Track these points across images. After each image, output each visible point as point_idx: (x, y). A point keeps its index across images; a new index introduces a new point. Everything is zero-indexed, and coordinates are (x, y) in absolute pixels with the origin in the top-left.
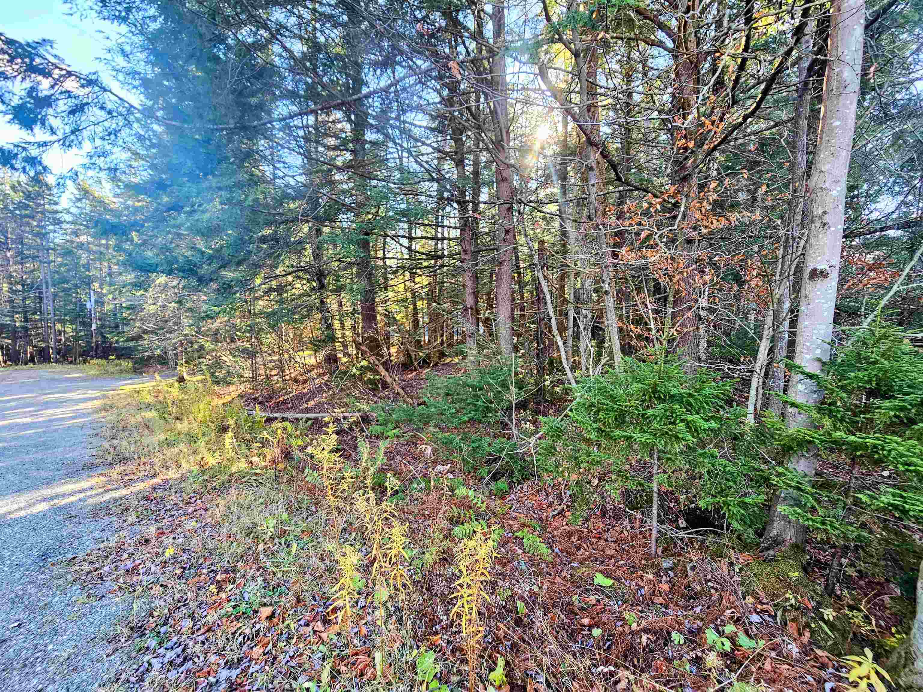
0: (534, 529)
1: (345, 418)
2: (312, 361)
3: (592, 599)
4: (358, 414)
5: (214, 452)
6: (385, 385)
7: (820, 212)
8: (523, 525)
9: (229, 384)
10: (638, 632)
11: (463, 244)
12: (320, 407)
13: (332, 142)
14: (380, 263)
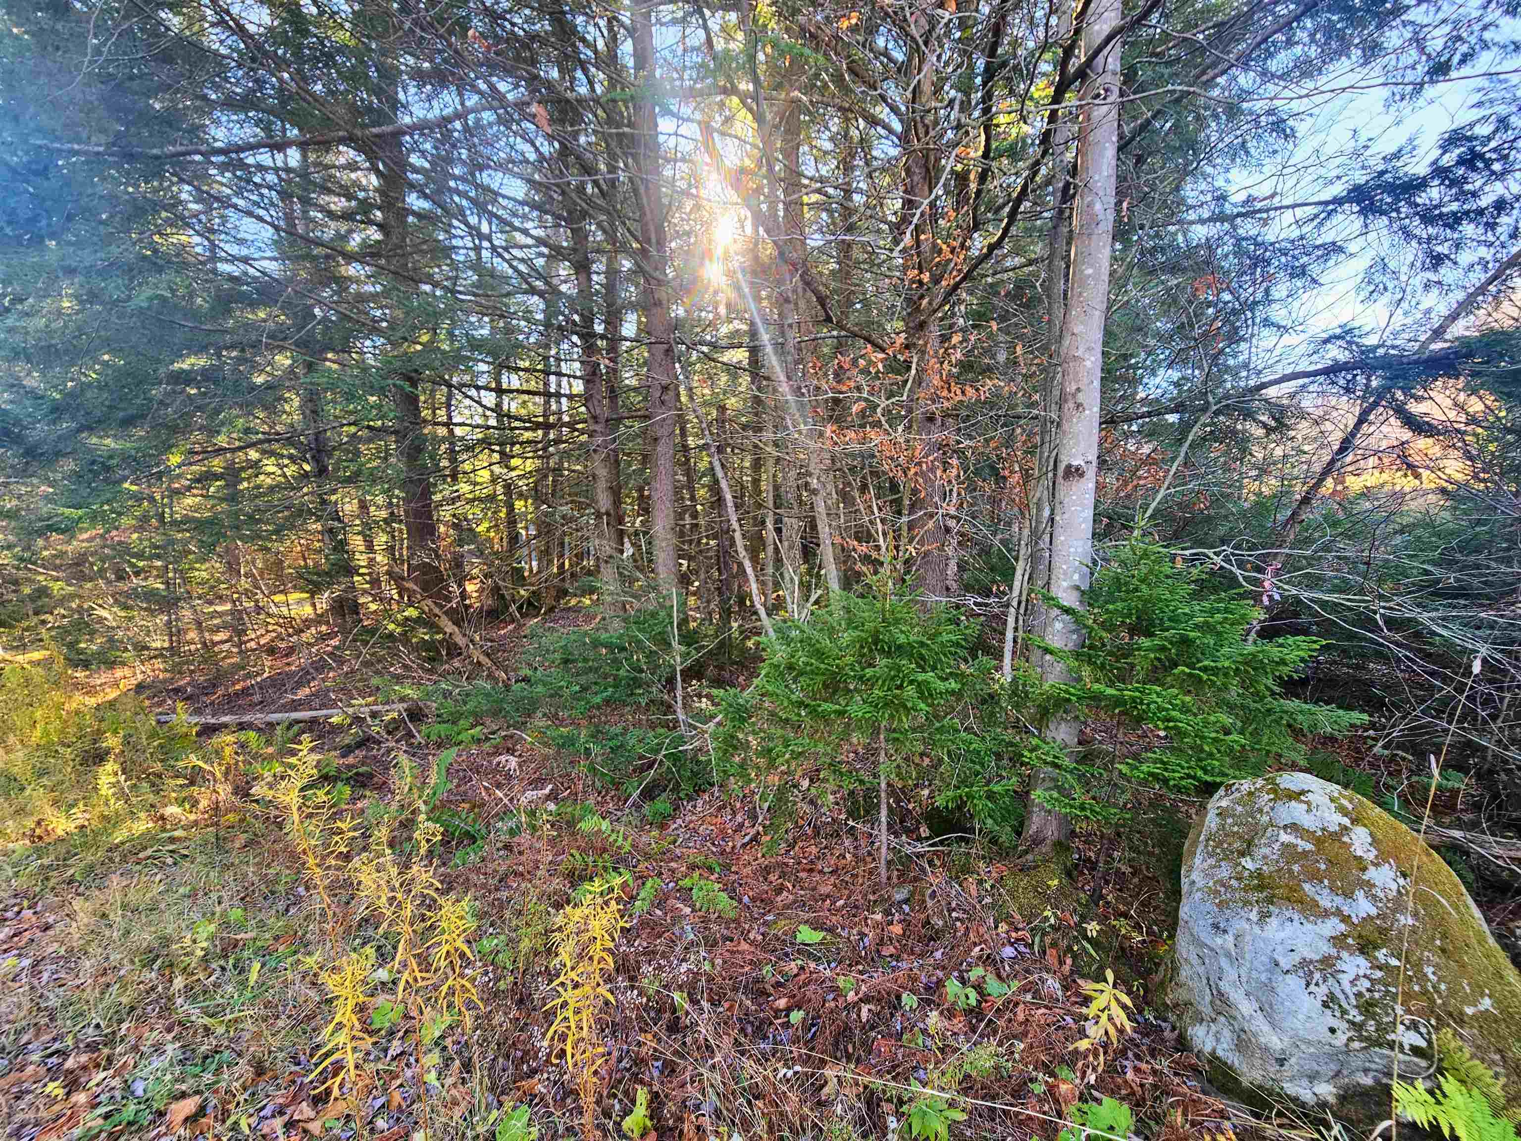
0: (711, 870)
1: (374, 715)
2: (307, 611)
3: (792, 967)
4: (401, 706)
5: (71, 806)
6: (454, 651)
7: (1074, 388)
8: (693, 867)
9: (112, 665)
10: (856, 1004)
11: (590, 404)
12: (322, 699)
13: (338, 204)
14: (442, 431)
